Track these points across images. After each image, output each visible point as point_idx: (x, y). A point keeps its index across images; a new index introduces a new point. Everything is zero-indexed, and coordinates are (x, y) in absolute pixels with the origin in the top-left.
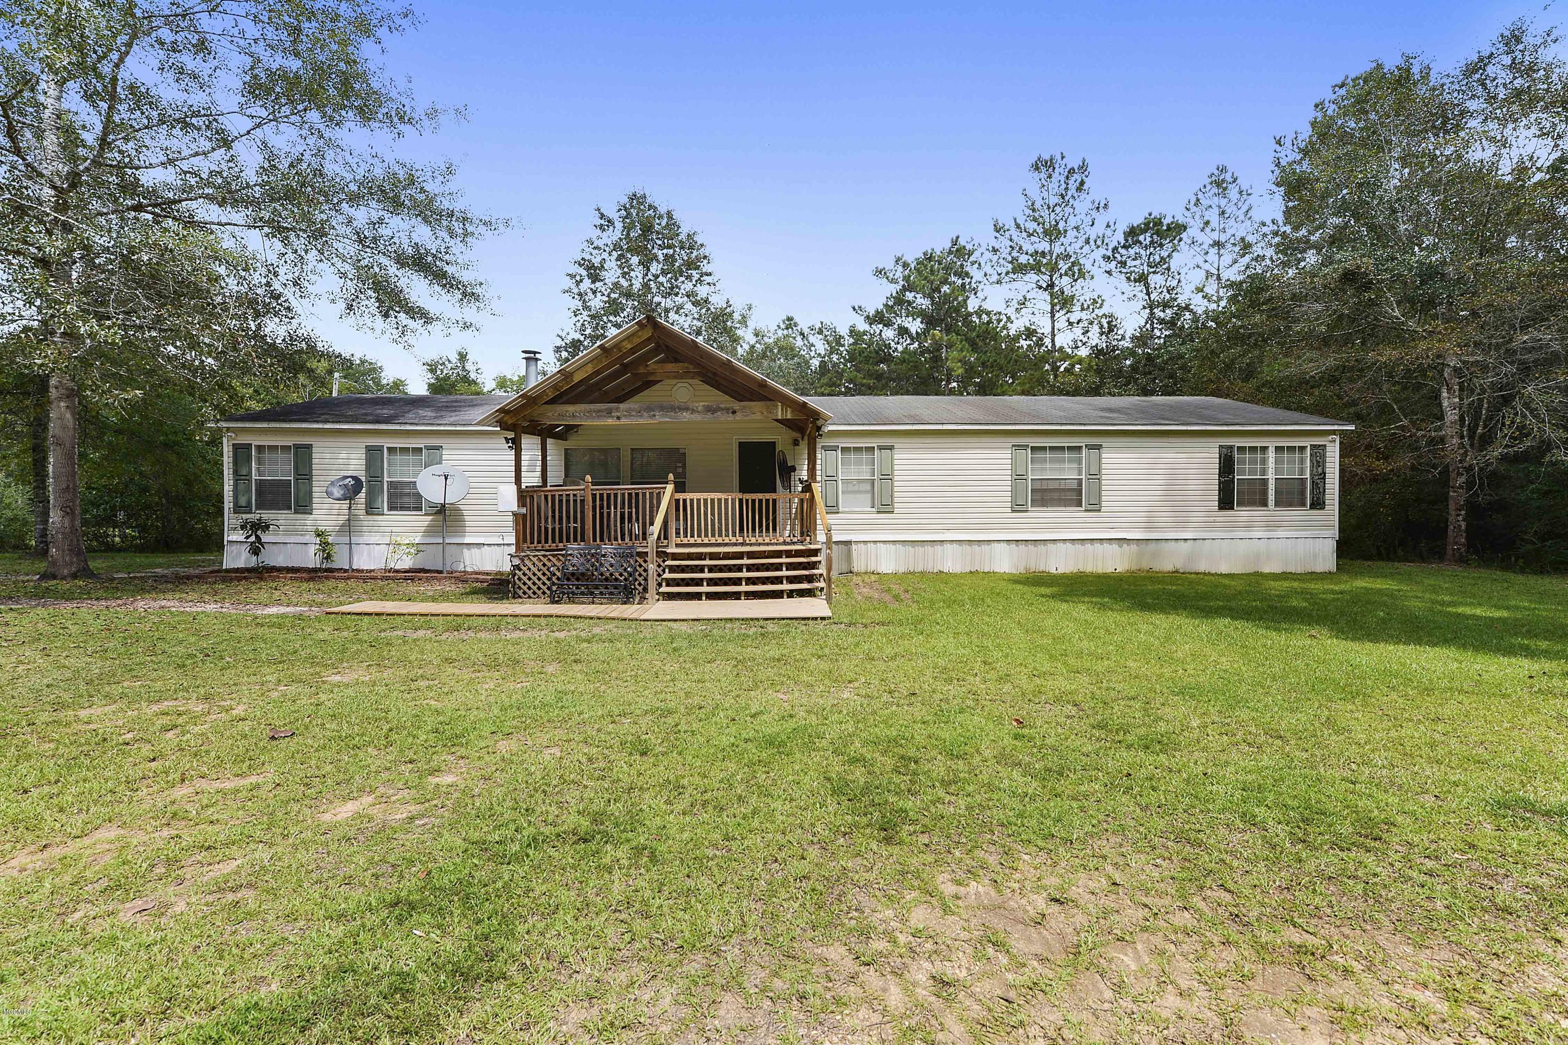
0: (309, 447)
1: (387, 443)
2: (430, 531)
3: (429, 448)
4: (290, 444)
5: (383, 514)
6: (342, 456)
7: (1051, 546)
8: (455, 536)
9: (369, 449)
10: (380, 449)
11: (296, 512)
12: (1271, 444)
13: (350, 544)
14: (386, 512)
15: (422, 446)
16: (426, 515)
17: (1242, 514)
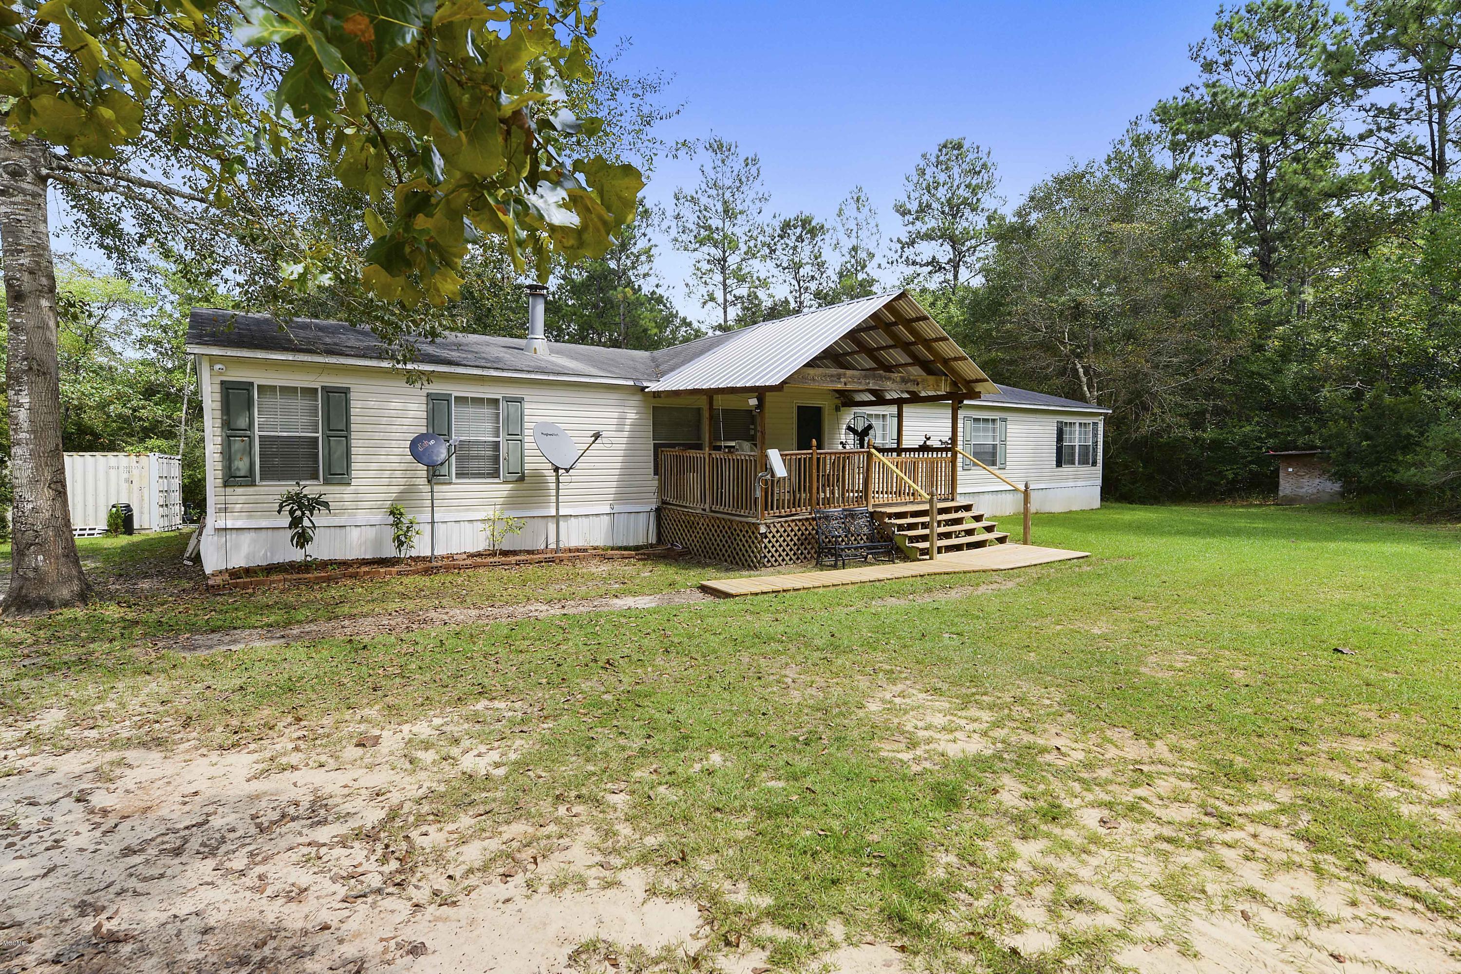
0: (346, 391)
1: (456, 390)
2: (512, 502)
3: (509, 400)
4: (317, 385)
5: (450, 483)
6: (393, 405)
7: (981, 496)
8: (537, 508)
9: (431, 398)
10: (446, 398)
11: (327, 482)
12: (1077, 420)
13: (433, 522)
14: (454, 480)
15: (499, 397)
16: (505, 482)
17: (1066, 469)
